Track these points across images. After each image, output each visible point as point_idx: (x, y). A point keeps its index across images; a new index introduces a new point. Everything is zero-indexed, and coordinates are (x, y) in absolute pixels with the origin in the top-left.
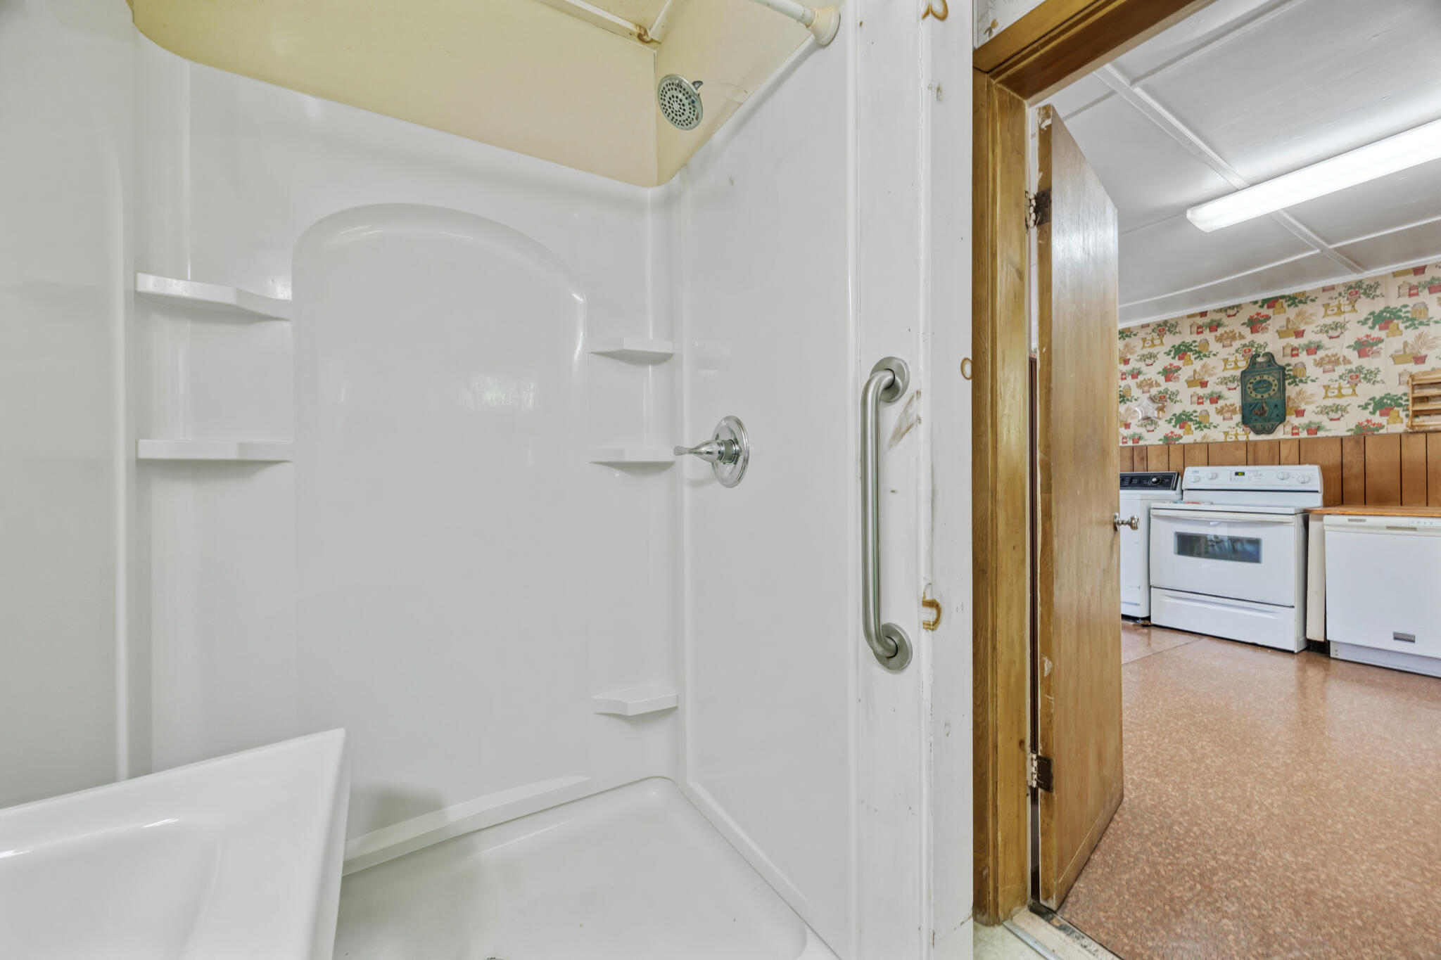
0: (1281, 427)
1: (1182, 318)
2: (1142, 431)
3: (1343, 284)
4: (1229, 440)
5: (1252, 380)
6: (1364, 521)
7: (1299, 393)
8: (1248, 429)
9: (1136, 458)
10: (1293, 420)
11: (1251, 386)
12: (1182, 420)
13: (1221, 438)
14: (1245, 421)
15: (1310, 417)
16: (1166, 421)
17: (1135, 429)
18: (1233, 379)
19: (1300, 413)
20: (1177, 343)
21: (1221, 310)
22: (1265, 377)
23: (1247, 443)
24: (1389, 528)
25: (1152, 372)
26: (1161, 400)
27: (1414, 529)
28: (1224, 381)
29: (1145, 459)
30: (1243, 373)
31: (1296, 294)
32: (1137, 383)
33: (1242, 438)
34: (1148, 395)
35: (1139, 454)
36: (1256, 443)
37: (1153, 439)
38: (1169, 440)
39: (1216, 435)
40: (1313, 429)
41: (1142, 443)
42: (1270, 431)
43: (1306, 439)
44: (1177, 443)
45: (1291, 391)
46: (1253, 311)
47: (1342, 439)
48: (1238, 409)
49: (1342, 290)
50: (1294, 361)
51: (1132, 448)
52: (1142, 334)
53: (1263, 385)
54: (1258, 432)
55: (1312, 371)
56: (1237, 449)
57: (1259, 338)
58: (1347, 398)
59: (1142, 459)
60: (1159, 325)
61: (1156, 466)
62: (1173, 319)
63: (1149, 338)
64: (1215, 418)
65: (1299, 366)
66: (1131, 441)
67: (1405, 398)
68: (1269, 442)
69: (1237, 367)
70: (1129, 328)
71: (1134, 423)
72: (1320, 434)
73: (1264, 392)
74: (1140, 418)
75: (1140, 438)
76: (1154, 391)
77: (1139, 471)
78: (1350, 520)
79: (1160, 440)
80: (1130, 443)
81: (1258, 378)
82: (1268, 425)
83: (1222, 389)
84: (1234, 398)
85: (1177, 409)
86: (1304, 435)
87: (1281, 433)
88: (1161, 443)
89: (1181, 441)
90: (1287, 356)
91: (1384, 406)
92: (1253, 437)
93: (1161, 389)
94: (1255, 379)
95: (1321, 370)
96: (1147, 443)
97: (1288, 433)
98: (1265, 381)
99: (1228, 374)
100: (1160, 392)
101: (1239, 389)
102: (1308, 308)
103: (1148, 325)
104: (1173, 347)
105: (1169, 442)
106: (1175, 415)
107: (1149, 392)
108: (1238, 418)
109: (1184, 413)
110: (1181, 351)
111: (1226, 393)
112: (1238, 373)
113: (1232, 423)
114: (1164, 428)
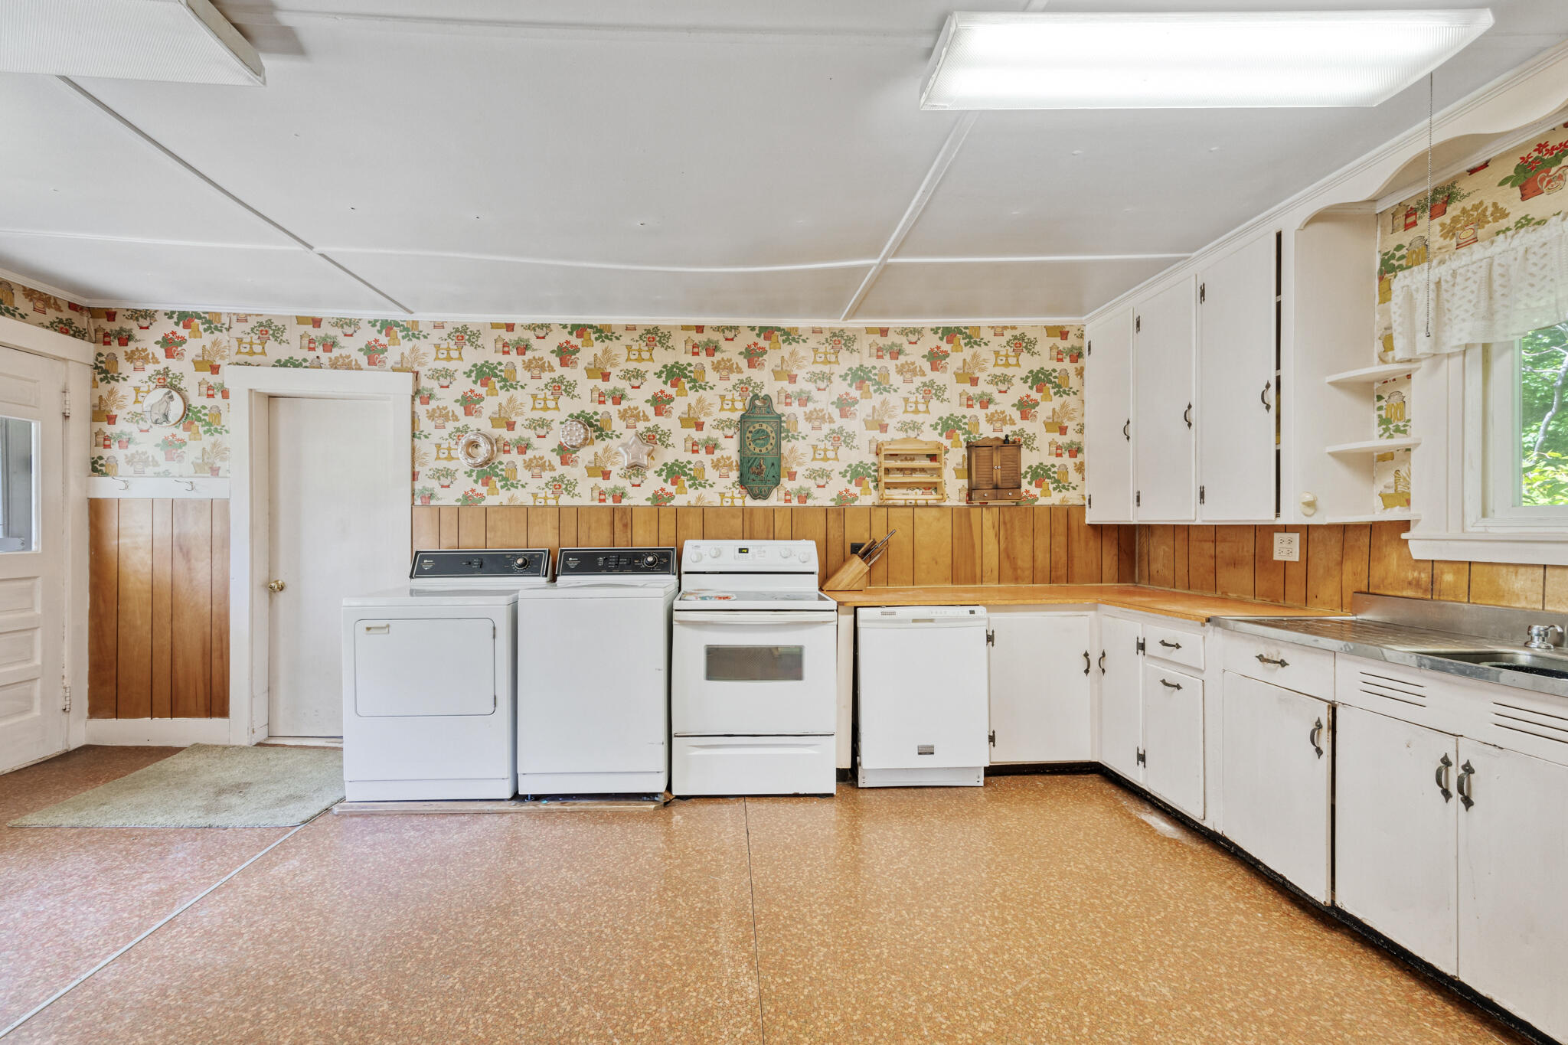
0: (775, 491)
1: (676, 327)
2: (625, 484)
3: (830, 328)
4: (725, 504)
5: (751, 429)
6: (893, 613)
7: (792, 450)
8: (744, 492)
9: (618, 526)
10: (786, 483)
11: (750, 435)
12: (674, 473)
13: (717, 502)
14: (743, 482)
15: (801, 482)
16: (656, 472)
17: (616, 481)
18: (729, 424)
19: (792, 476)
20: (670, 362)
21: (718, 329)
22: (764, 427)
23: (743, 509)
24: (915, 621)
25: (639, 399)
26: (652, 438)
27: (931, 620)
28: (721, 425)
29: (628, 526)
30: (743, 416)
31: (790, 328)
32: (619, 411)
33: (738, 503)
34: (633, 431)
35: (621, 519)
36: (752, 509)
37: (638, 497)
38: (659, 499)
39: (711, 497)
40: (804, 497)
41: (625, 502)
42: (766, 497)
43: (797, 508)
44: (668, 504)
45: (786, 446)
46: (750, 338)
47: (827, 510)
48: (734, 464)
49: (827, 335)
50: (787, 410)
51: (613, 509)
52: (627, 339)
53: (761, 436)
54: (755, 497)
55: (803, 427)
56: (733, 516)
57: (759, 375)
58: (831, 462)
59: (625, 526)
60: (648, 332)
61: (643, 538)
62: (665, 327)
63: (635, 346)
64: (711, 474)
65: (792, 417)
66: (611, 499)
67: (873, 468)
68: (765, 509)
69: (733, 409)
70: (610, 326)
71: (615, 470)
72: (810, 503)
73: (763, 445)
74: (626, 465)
75: (623, 495)
76: (641, 426)
77: (621, 545)
78: (883, 613)
79: (648, 499)
80: (610, 502)
81: (757, 426)
82: (764, 488)
83: (717, 434)
84: (730, 448)
85: (669, 456)
86: (795, 503)
87: (775, 500)
88: (649, 503)
89: (673, 503)
90: (781, 403)
91: (857, 474)
92: (750, 502)
93: (650, 425)
94: (754, 427)
95: (810, 426)
96: (632, 502)
97: (781, 500)
98: (763, 431)
99: (725, 415)
100: (649, 430)
101: (736, 437)
102: (802, 350)
103: (634, 328)
104: (665, 366)
105: (659, 502)
106: (665, 464)
107: (635, 427)
108: (734, 475)
109: (676, 463)
110: (674, 374)
111: (722, 441)
112: (736, 416)
113: (728, 482)
114: (654, 483)
